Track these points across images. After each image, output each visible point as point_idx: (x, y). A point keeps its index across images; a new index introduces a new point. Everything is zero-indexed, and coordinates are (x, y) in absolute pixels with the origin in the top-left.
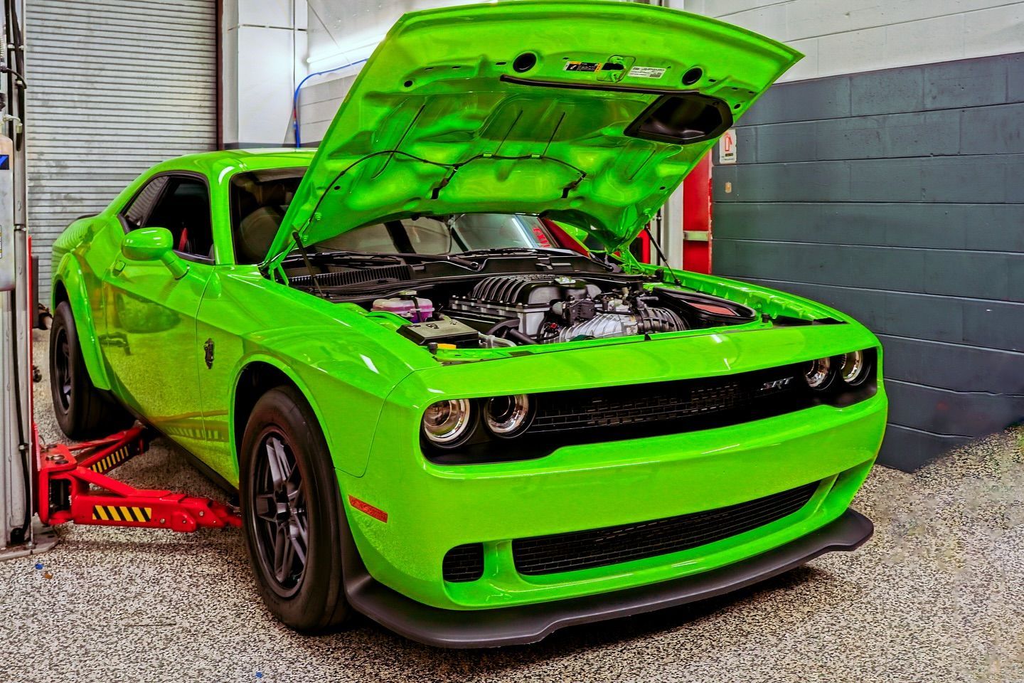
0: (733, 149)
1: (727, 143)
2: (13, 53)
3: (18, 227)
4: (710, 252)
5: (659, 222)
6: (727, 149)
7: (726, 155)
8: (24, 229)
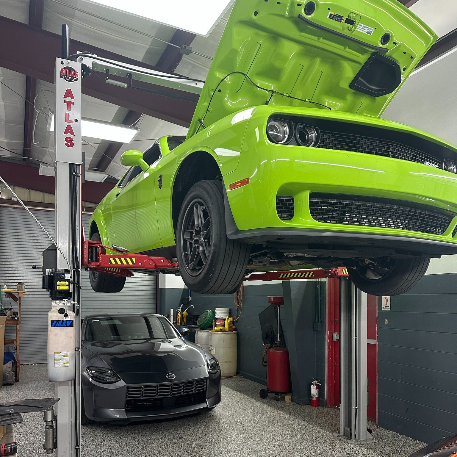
0: (389, 304)
1: (386, 302)
2: (76, 272)
3: (77, 349)
4: (377, 350)
5: (356, 339)
6: (386, 304)
7: (385, 307)
8: (79, 350)
